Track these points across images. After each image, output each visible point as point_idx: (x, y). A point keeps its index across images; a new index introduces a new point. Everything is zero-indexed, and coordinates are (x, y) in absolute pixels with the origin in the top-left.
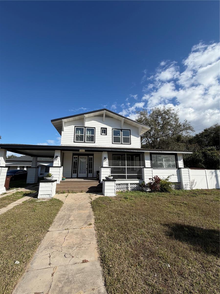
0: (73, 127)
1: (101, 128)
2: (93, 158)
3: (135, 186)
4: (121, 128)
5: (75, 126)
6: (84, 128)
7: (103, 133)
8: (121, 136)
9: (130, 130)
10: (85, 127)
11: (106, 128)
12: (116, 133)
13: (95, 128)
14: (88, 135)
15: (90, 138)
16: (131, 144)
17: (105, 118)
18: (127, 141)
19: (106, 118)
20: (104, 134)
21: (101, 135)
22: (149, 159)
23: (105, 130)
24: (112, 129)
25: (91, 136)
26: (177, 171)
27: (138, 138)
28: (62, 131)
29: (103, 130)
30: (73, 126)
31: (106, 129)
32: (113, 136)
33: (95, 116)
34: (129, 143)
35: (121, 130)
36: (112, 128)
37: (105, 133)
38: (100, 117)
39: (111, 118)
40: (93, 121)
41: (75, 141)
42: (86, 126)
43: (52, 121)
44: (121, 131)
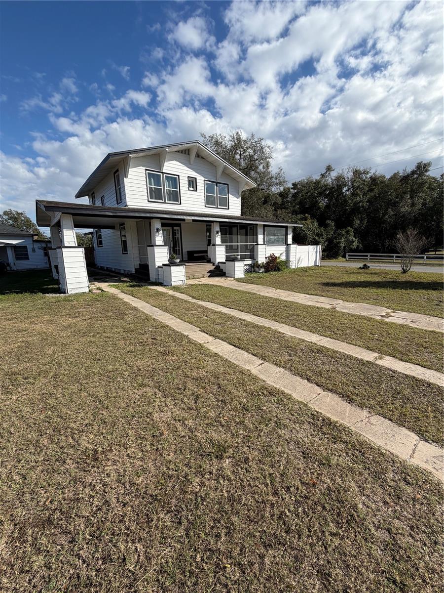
0: (142, 170)
1: (188, 177)
2: (179, 231)
4: (217, 180)
5: (146, 170)
6: (161, 174)
7: (190, 187)
8: (217, 195)
9: (228, 185)
10: (163, 173)
11: (196, 179)
13: (179, 176)
15: (172, 196)
16: (228, 209)
17: (195, 158)
20: (192, 189)
21: (188, 190)
22: (262, 233)
23: (193, 182)
24: (205, 180)
25: (172, 191)
26: (285, 248)
27: (237, 199)
28: (124, 178)
30: (141, 167)
34: (226, 208)
35: (217, 183)
36: (203, 179)
37: (193, 187)
38: (185, 155)
39: (200, 159)
40: (174, 162)
41: (150, 200)
42: (164, 171)
44: (217, 186)
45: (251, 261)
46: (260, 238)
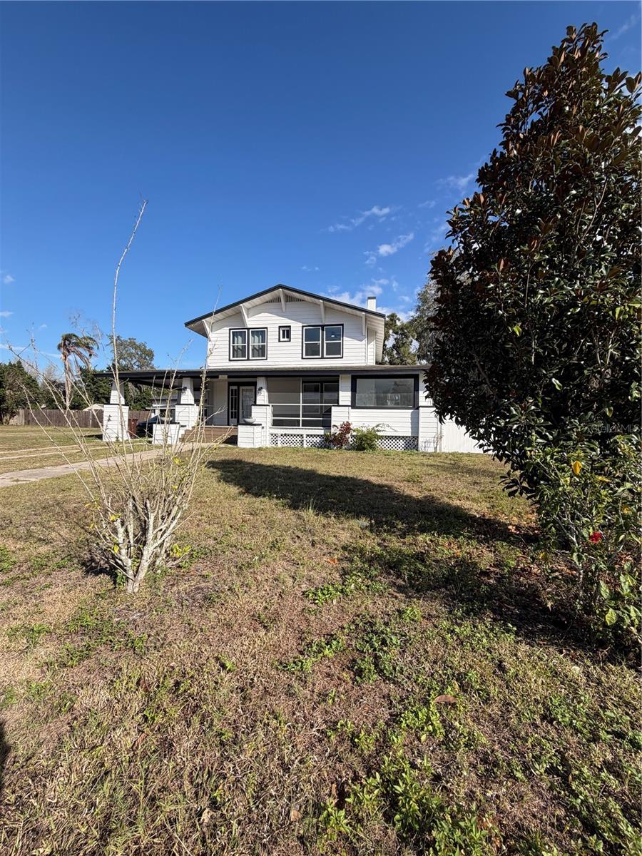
0: (226, 330)
1: (280, 327)
3: (318, 440)
4: (322, 322)
5: (230, 329)
6: (246, 330)
7: (284, 337)
8: (323, 341)
9: (342, 325)
10: (248, 329)
11: (290, 327)
12: (310, 334)
13: (267, 328)
14: (256, 344)
16: (343, 357)
17: (285, 304)
18: (336, 350)
19: (288, 303)
20: (286, 339)
21: (279, 341)
22: (350, 389)
23: (287, 331)
24: (304, 326)
26: (412, 413)
27: (358, 342)
29: (284, 331)
30: (225, 328)
31: (288, 329)
32: (304, 342)
33: (267, 302)
34: (339, 356)
35: (323, 326)
36: (301, 325)
37: (287, 337)
38: (274, 304)
39: (300, 302)
42: (249, 327)
43: (187, 324)
44: (323, 330)
45: (323, 431)
46: (345, 396)
